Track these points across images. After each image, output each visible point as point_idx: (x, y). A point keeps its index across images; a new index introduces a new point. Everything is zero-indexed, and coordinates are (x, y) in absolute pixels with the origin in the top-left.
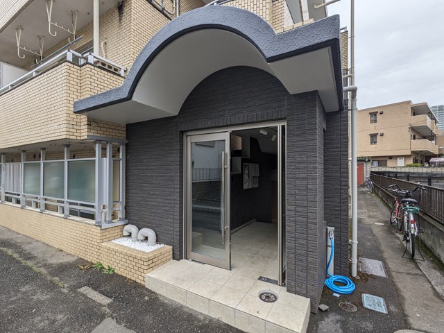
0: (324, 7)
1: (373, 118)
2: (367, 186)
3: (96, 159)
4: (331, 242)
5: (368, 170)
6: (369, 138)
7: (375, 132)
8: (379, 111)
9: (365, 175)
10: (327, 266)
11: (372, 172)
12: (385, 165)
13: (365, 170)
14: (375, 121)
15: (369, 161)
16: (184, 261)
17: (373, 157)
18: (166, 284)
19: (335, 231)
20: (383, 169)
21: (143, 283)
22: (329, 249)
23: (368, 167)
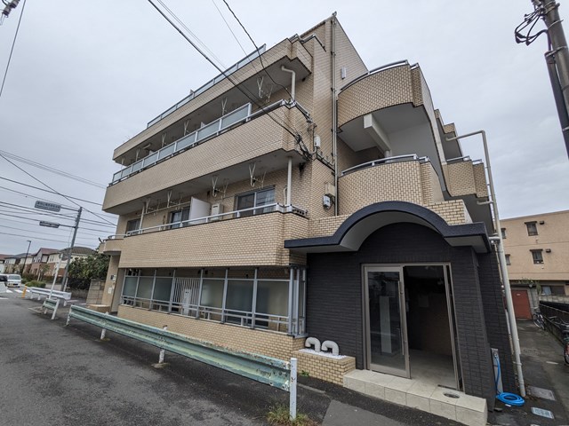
0: (456, 140)
1: (531, 230)
2: (536, 321)
3: (291, 281)
4: (497, 361)
5: (535, 299)
6: (530, 256)
7: (537, 247)
8: (539, 220)
9: (532, 305)
10: (496, 383)
11: (541, 302)
12: (563, 294)
13: (530, 299)
14: (536, 233)
15: (534, 287)
16: (365, 371)
17: (541, 281)
18: (365, 383)
19: (499, 353)
20: (560, 300)
21: (340, 384)
22: (496, 369)
23: (535, 296)
